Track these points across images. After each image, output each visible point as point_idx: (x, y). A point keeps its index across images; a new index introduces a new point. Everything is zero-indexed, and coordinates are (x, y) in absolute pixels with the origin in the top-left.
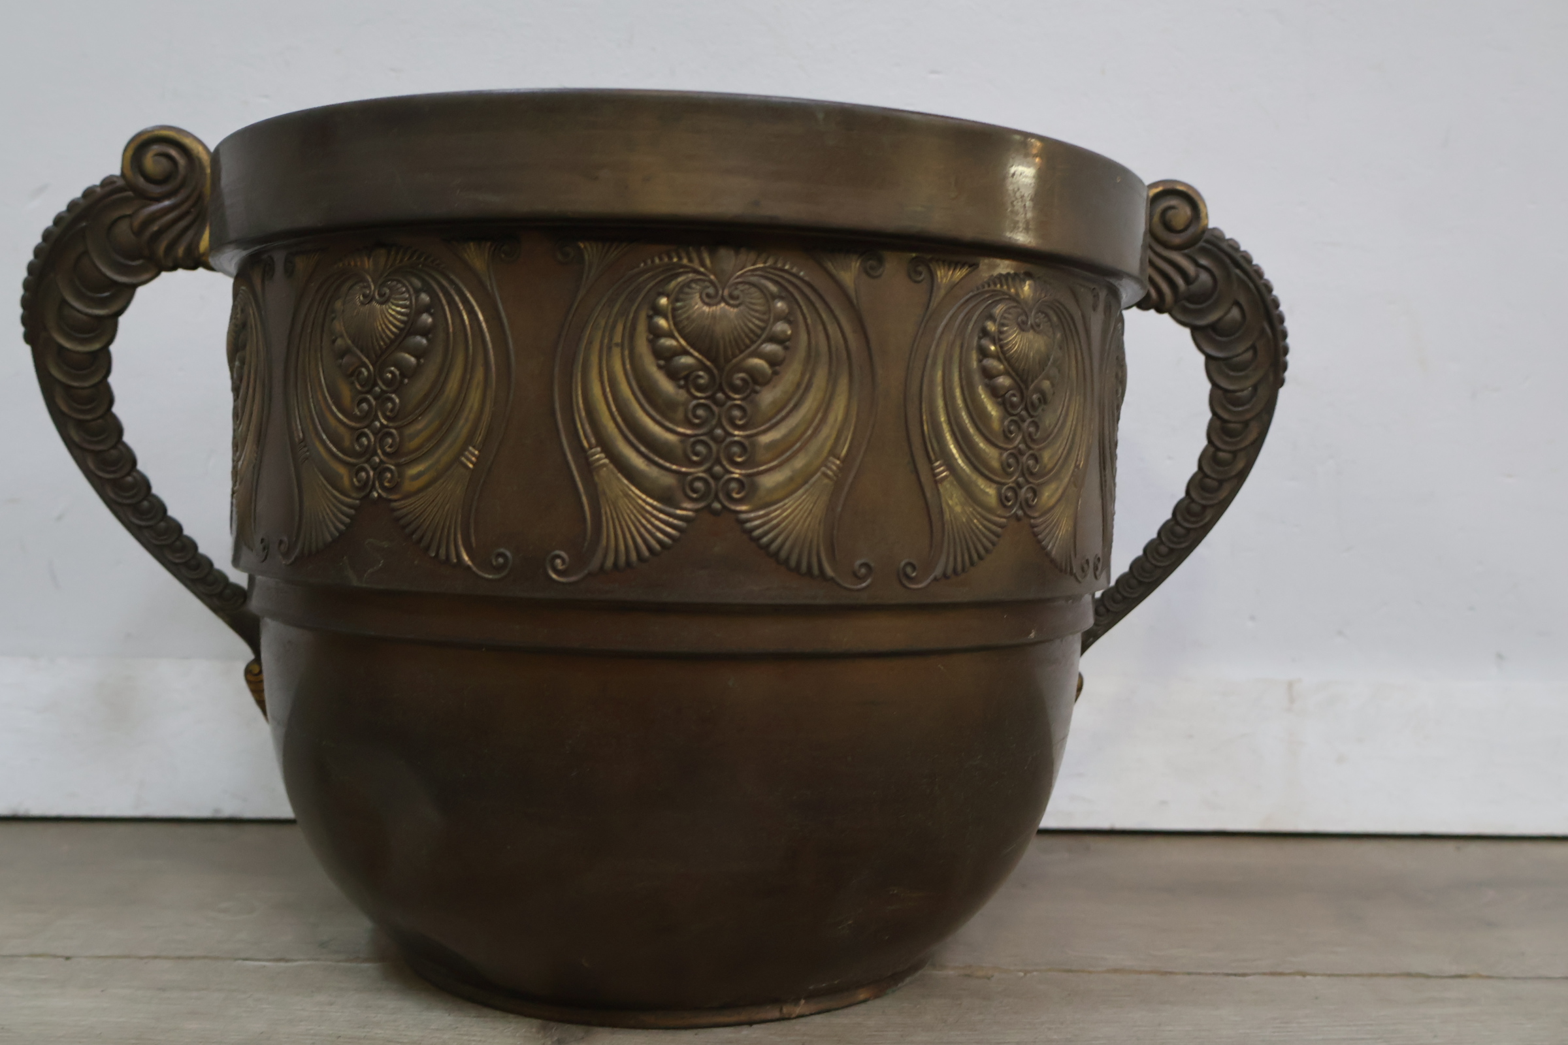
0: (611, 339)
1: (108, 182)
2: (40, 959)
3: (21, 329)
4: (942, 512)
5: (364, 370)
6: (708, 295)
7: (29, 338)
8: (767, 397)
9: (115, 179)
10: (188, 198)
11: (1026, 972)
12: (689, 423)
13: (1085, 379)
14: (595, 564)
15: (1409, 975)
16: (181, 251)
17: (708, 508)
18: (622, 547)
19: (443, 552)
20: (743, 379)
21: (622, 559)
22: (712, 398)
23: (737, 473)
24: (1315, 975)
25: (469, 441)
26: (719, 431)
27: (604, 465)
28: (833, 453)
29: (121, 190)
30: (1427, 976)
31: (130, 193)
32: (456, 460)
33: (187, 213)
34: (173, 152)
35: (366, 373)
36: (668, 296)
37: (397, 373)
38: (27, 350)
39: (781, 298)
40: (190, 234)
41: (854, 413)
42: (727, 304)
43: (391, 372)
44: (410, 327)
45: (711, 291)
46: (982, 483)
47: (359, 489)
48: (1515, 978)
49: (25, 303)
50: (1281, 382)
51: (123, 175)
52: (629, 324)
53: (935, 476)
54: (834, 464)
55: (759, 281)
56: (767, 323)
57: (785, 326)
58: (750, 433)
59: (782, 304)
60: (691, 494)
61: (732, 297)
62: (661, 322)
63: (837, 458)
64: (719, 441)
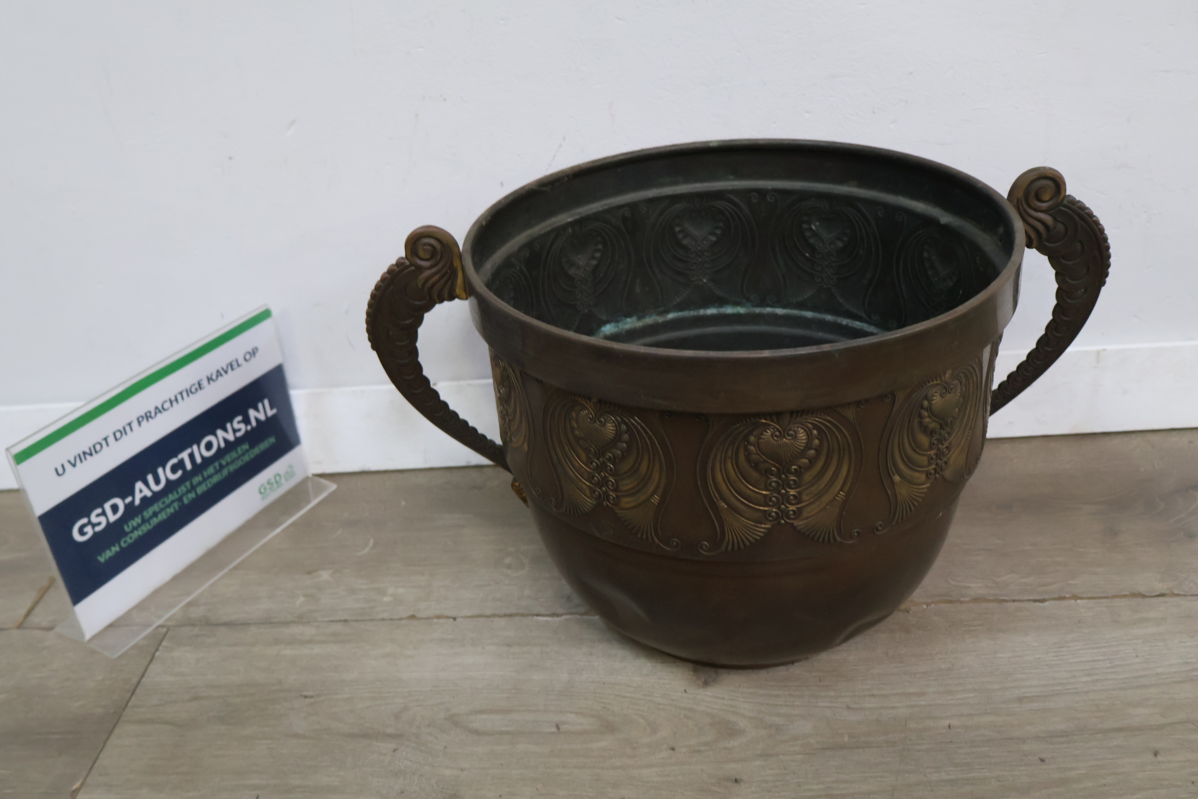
0: (726, 455)
1: (399, 264)
2: (442, 621)
3: (369, 344)
4: (896, 498)
5: (592, 449)
6: (776, 436)
7: (374, 347)
8: (808, 477)
9: (403, 261)
10: (444, 266)
11: (928, 604)
12: (766, 490)
13: (977, 388)
14: (723, 548)
15: (1134, 595)
16: (446, 293)
17: (779, 523)
18: (736, 541)
19: (644, 536)
20: (795, 469)
21: (736, 546)
22: (780, 478)
23: (792, 508)
24: (1081, 598)
25: (655, 492)
26: (783, 491)
27: (726, 508)
28: (841, 490)
29: (407, 267)
30: (1144, 596)
31: (413, 268)
32: (648, 499)
33: (446, 273)
34: (432, 241)
35: (593, 450)
36: (755, 437)
37: (611, 455)
38: (374, 355)
39: (814, 429)
40: (449, 283)
41: (852, 473)
42: (786, 438)
43: (609, 456)
44: (618, 437)
45: (777, 433)
46: (917, 475)
47: (596, 499)
48: (1193, 595)
49: (368, 331)
50: (1103, 283)
51: (406, 257)
52: (735, 449)
53: (893, 482)
54: (842, 495)
55: (803, 424)
56: (807, 443)
57: (817, 442)
58: (798, 490)
59: (815, 432)
60: (770, 519)
61: (789, 436)
62: (752, 448)
63: (843, 492)
64: (783, 496)
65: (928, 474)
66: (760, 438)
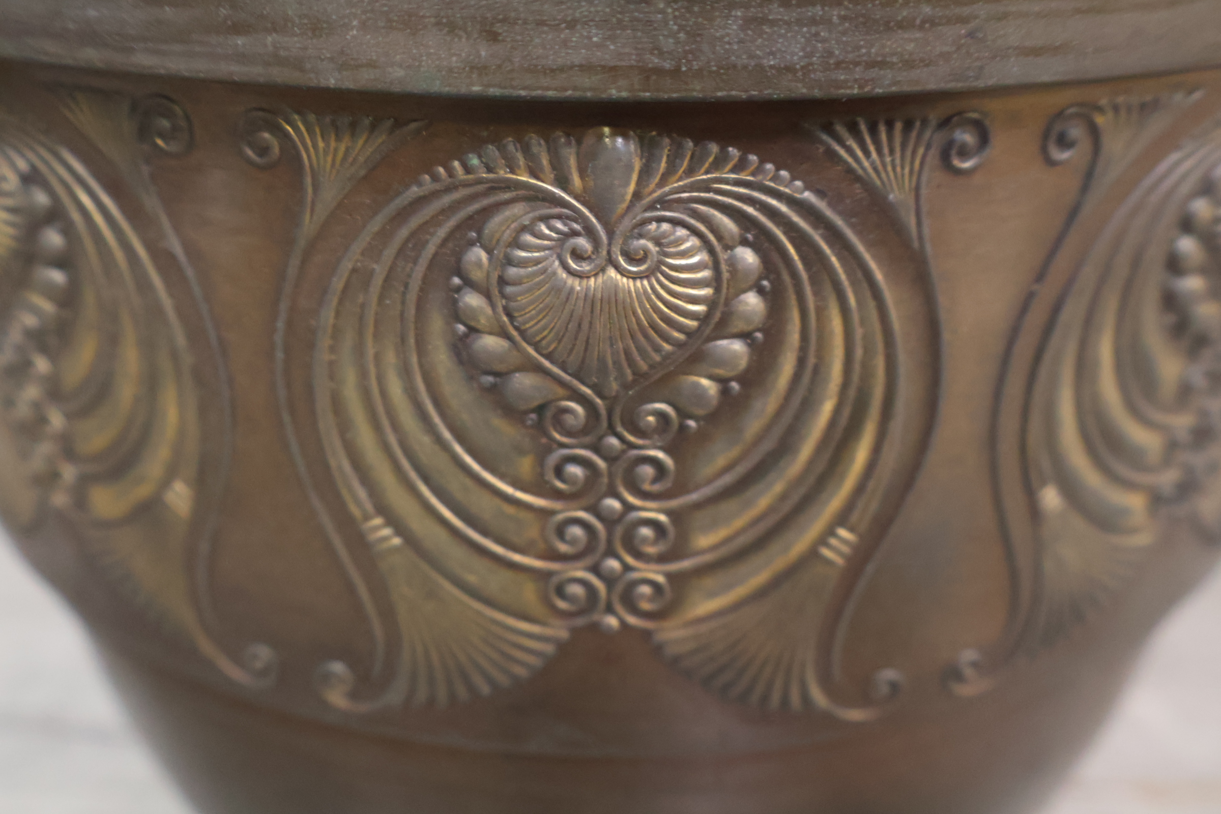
0: (377, 330)
4: (1039, 571)
6: (578, 255)
12: (545, 489)
17: (597, 624)
20: (661, 415)
21: (441, 690)
22: (596, 449)
23: (648, 571)
26: (612, 502)
28: (842, 519)
36: (488, 250)
39: (744, 242)
41: (891, 457)
42: (621, 271)
44: (29, 242)
45: (583, 242)
46: (1122, 495)
52: (411, 302)
53: (1035, 512)
54: (844, 541)
55: (696, 214)
56: (712, 303)
57: (752, 301)
58: (674, 503)
59: (748, 257)
60: (562, 605)
61: (631, 259)
62: (472, 300)
63: (851, 529)
64: (610, 521)
65: (1156, 500)
66: (510, 261)
